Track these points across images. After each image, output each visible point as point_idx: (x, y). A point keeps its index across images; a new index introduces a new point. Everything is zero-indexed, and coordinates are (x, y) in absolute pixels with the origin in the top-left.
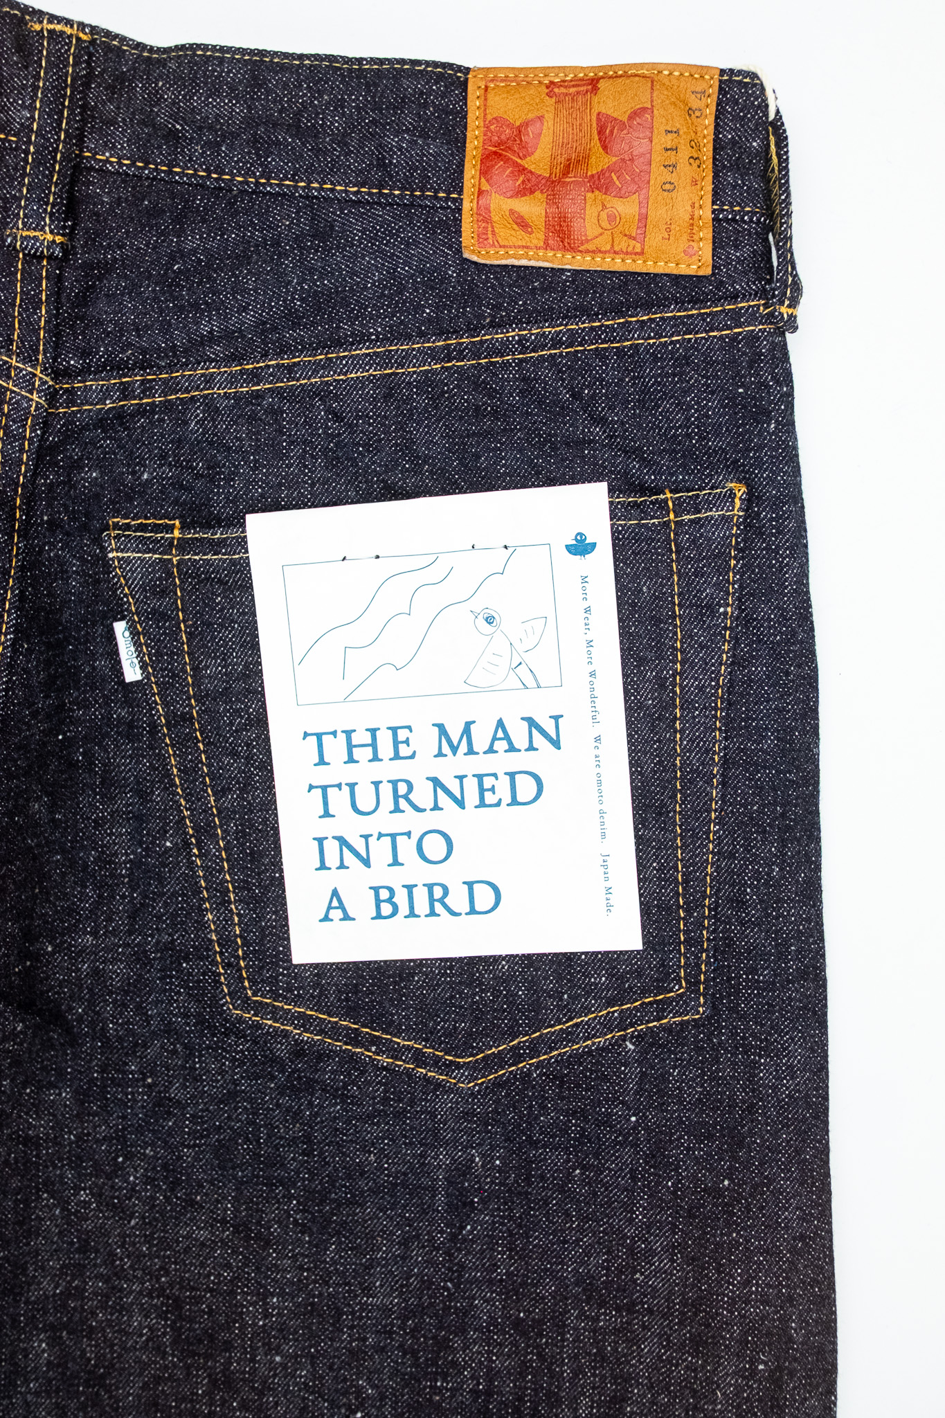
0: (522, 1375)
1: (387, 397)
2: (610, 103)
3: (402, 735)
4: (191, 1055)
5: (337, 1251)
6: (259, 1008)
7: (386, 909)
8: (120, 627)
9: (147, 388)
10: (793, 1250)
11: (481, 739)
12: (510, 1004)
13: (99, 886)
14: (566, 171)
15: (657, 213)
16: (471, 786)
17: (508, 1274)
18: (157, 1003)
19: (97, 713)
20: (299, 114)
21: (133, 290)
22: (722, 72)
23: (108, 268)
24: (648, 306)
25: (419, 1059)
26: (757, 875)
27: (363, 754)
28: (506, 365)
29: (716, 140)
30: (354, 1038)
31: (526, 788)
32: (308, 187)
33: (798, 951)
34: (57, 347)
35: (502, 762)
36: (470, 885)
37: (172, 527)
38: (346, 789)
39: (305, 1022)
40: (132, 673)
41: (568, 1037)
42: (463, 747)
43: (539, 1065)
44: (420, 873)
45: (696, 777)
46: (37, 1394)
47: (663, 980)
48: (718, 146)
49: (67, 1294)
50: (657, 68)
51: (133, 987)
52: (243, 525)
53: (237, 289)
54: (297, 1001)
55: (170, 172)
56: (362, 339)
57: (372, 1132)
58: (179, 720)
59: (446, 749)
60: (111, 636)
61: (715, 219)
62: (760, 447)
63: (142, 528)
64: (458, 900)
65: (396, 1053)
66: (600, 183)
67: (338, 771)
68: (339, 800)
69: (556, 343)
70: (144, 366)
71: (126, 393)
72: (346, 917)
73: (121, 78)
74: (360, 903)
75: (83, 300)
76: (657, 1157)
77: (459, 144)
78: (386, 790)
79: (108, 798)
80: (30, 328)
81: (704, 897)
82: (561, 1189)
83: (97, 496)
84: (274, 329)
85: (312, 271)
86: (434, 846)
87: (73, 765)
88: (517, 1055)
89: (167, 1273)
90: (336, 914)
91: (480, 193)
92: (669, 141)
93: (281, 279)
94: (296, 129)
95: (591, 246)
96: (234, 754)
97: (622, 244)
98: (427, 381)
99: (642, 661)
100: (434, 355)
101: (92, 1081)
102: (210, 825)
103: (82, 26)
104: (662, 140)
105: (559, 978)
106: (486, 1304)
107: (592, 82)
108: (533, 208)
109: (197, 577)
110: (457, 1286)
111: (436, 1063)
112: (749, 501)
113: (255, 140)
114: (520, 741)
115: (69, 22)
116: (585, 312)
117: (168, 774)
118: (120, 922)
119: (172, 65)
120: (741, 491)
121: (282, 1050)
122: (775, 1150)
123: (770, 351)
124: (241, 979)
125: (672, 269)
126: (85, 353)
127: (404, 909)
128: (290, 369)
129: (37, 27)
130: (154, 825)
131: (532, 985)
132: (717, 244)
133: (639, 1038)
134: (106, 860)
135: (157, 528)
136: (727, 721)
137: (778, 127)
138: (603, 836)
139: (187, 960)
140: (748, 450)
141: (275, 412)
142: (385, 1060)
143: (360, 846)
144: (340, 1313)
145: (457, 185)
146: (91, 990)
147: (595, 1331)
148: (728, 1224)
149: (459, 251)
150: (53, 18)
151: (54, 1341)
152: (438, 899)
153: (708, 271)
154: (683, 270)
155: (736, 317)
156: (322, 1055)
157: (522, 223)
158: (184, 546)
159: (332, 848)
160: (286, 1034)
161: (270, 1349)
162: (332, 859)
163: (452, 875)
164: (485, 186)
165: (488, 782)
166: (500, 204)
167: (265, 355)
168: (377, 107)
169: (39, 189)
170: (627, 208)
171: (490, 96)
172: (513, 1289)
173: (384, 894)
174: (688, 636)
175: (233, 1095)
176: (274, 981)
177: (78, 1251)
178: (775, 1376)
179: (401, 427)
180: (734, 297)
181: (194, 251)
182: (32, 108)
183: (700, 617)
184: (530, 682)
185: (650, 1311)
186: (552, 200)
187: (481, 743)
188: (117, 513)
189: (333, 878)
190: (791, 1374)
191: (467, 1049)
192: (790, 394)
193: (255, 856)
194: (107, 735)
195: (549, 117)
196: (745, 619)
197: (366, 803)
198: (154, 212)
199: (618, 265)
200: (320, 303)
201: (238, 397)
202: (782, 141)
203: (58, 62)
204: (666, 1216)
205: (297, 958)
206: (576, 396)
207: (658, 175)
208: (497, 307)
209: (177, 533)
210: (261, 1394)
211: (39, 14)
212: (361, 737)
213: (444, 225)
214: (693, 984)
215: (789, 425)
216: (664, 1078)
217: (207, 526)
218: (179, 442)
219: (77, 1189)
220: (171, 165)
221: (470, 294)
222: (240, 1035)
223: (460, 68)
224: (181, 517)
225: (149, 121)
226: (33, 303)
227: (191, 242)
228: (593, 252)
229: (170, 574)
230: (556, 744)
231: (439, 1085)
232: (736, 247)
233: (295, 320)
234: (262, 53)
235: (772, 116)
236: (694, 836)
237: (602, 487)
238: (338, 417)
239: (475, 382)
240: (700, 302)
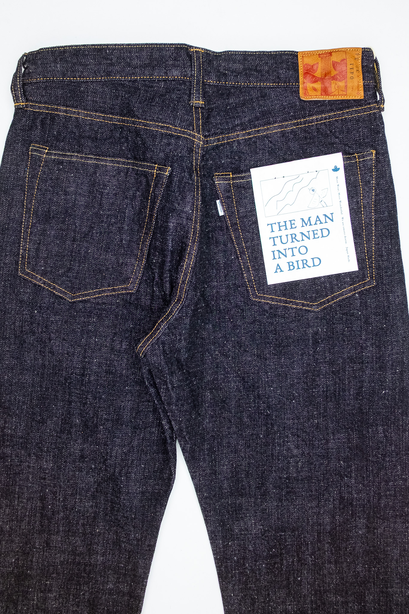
0: (335, 385)
1: (283, 136)
2: (335, 58)
3: (293, 222)
4: (243, 311)
5: (284, 359)
6: (260, 297)
7: (292, 268)
8: (218, 202)
9: (223, 139)
10: (403, 340)
11: (313, 221)
12: (325, 289)
13: (217, 270)
14: (326, 75)
15: (350, 85)
16: (311, 234)
17: (330, 359)
18: (233, 299)
19: (213, 224)
20: (256, 66)
21: (218, 114)
22: (362, 49)
23: (212, 109)
24: (348, 108)
25: (303, 305)
26: (386, 248)
27: (283, 228)
28: (313, 126)
29: (362, 65)
30: (286, 302)
31: (325, 232)
32: (260, 85)
33: (397, 266)
34: (203, 130)
35: (319, 226)
36: (313, 259)
37: (229, 175)
38: (279, 238)
39: (272, 299)
40: (221, 213)
41: (342, 295)
42: (309, 224)
43: (334, 303)
44: (299, 257)
45: (369, 225)
46: (208, 407)
47: (364, 277)
48: (363, 67)
49: (214, 380)
50: (346, 49)
51: (227, 295)
52: (249, 171)
53: (243, 112)
54: (270, 294)
55: (225, 84)
56: (275, 122)
57: (292, 326)
58: (234, 224)
59: (304, 225)
60: (215, 204)
61: (364, 85)
62: (378, 141)
63: (222, 175)
64: (310, 263)
65: (297, 304)
66: (334, 78)
67: (277, 233)
68: (277, 241)
69: (326, 119)
70: (222, 133)
71: (218, 140)
72: (281, 271)
73: (210, 61)
74: (285, 267)
75: (208, 118)
76: (367, 322)
77: (297, 71)
78: (289, 237)
79: (217, 247)
80: (198, 126)
81: (372, 255)
82: (342, 334)
83: (212, 168)
84: (252, 121)
85: (261, 106)
86: (303, 250)
87: (209, 238)
88: (328, 301)
89: (240, 370)
90: (279, 270)
91: (304, 83)
92: (351, 66)
93: (253, 109)
94: (256, 70)
95: (332, 94)
96: (249, 232)
97: (341, 93)
98: (292, 131)
99: (352, 197)
100: (294, 124)
101: (216, 322)
102: (244, 251)
103: (202, 49)
104: (349, 66)
105: (337, 280)
106: (324, 368)
107: (330, 53)
108: (318, 86)
109: (238, 187)
110: (316, 364)
111: (308, 305)
112: (377, 154)
113: (246, 74)
114: (323, 220)
115: (199, 48)
116: (332, 110)
117: (232, 239)
118: (223, 278)
119: (223, 57)
120: (374, 152)
121: (267, 307)
122: (396, 316)
123: (379, 116)
124: (255, 290)
125: (354, 98)
126: (209, 131)
127: (296, 267)
128: (258, 131)
129: (192, 50)
130: (229, 253)
131: (331, 283)
132: (365, 91)
133: (359, 293)
134: (217, 263)
135: (226, 175)
136: (375, 210)
137: (376, 61)
138: (346, 242)
139: (239, 287)
140: (375, 141)
141: (255, 142)
142: (294, 306)
143: (284, 252)
144: (287, 375)
145: (297, 81)
146: (216, 297)
147: (353, 370)
148: (386, 336)
149: (299, 98)
150: (196, 48)
151: (211, 393)
152: (305, 263)
153: (363, 98)
154: (357, 98)
155: (370, 109)
156: (277, 307)
157: (315, 90)
158: (233, 179)
159: (276, 253)
160: (268, 303)
161: (270, 386)
162: (277, 256)
163: (308, 257)
164: (305, 81)
165: (315, 232)
166: (310, 85)
167: (251, 128)
168: (276, 63)
169: (198, 90)
170: (342, 84)
171: (304, 58)
172: (331, 363)
173: (291, 264)
174: (364, 189)
175: (254, 321)
176: (263, 290)
177: (216, 368)
178: (401, 373)
179: (287, 143)
180: (369, 104)
181: (232, 103)
182: (194, 71)
183: (366, 185)
184: (325, 205)
185: (368, 362)
186: (323, 83)
187: (313, 222)
188: (216, 172)
189: (277, 261)
190: (405, 372)
191: (315, 301)
192: (384, 127)
193: (256, 258)
194: (216, 230)
195: (320, 62)
196: (378, 184)
197: (284, 240)
198: (222, 94)
199: (340, 98)
200: (264, 114)
201: (245, 139)
202: (377, 64)
203: (198, 58)
204: (371, 336)
205: (269, 283)
206: (331, 132)
207: (349, 75)
208: (310, 111)
209: (231, 176)
210: (268, 398)
211: (192, 47)
212: (282, 224)
213: (295, 92)
214: (372, 277)
215: (384, 135)
216: (366, 302)
217: (239, 173)
218: (232, 152)
219: (215, 351)
220: (225, 82)
221: (303, 108)
222: (255, 305)
223: (295, 52)
224: (232, 172)
225: (218, 71)
226: (198, 119)
227: (231, 101)
228: (334, 95)
229: (230, 186)
230: (332, 220)
231: (309, 311)
232: (369, 91)
233: (257, 119)
234: (246, 52)
235: (375, 58)
236: (369, 240)
237: (340, 154)
238: (271, 142)
239: (305, 130)
240: (361, 106)
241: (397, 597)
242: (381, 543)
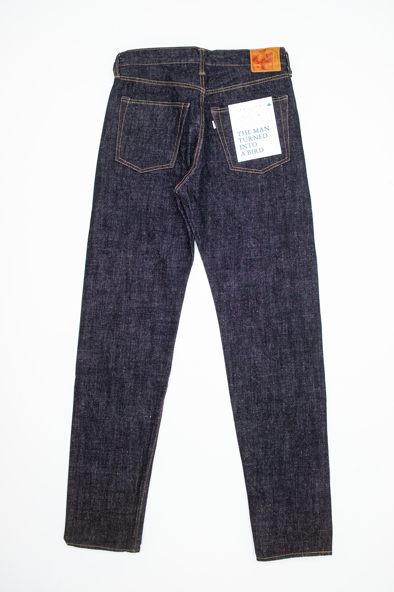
0: (272, 211)
1: (244, 90)
2: (267, 52)
3: (249, 131)
4: (226, 176)
5: (247, 199)
6: (234, 168)
7: (249, 153)
8: (213, 122)
9: (215, 91)
10: (304, 187)
11: (259, 130)
12: (266, 163)
13: (213, 155)
14: (263, 60)
15: (274, 64)
16: (258, 136)
17: (269, 198)
18: (221, 169)
19: (211, 133)
20: (230, 57)
21: (212, 79)
22: (280, 48)
23: (209, 77)
24: (274, 75)
25: (255, 171)
26: (294, 142)
27: (245, 134)
28: (258, 84)
29: (280, 55)
30: (247, 170)
31: (265, 136)
32: (232, 65)
33: (300, 151)
34: (205, 86)
35: (262, 133)
36: (260, 149)
37: (218, 109)
38: (243, 139)
39: (240, 169)
40: (215, 127)
41: (274, 166)
42: (257, 131)
43: (270, 170)
44: (253, 148)
45: (286, 131)
46: (210, 224)
47: (284, 157)
48: (280, 56)
49: (212, 211)
50: (272, 48)
51: (219, 167)
52: (228, 106)
53: (224, 78)
54: (239, 167)
55: (215, 65)
56: (240, 83)
57: (251, 182)
58: (221, 133)
59: (255, 132)
60: (212, 123)
61: (281, 64)
62: (289, 91)
63: (215, 109)
64: (258, 151)
65: (252, 171)
66: (267, 62)
67: (242, 136)
68: (242, 140)
69: (264, 81)
70: (214, 88)
71: (213, 92)
72: (244, 155)
73: (208, 55)
74: (246, 153)
75: (207, 81)
76: (286, 179)
77: (249, 59)
78: (248, 138)
79: (213, 144)
80: (202, 84)
81: (288, 146)
82: (275, 185)
83: (210, 105)
84: (229, 83)
85: (233, 75)
86: (255, 145)
87: (209, 139)
88: (268, 169)
89: (225, 206)
90: (243, 155)
91: (253, 64)
92: (275, 56)
93: (229, 77)
94: (230, 59)
95: (267, 69)
96: (228, 136)
97: (270, 68)
98: (248, 87)
99: (278, 118)
100: (249, 84)
101: (213, 182)
102: (226, 146)
103: (204, 49)
104: (274, 56)
105: (272, 159)
106: (267, 203)
107: (265, 50)
108: (259, 65)
109: (222, 114)
110: (263, 201)
111: (258, 171)
112: (288, 97)
113: (225, 60)
114: (264, 130)
115: (203, 49)
116: (267, 77)
117: (220, 140)
118: (216, 159)
119: (214, 53)
120: (287, 96)
121: (238, 173)
122: (300, 175)
123: (289, 79)
124: (232, 165)
125: (276, 71)
126: (208, 87)
127: (252, 153)
128: (232, 87)
129: (199, 49)
130: (219, 147)
131: (269, 160)
132: (282, 67)
133: (282, 165)
134: (213, 152)
135: (217, 109)
136: (289, 124)
137: (287, 53)
138: (275, 140)
139: (224, 164)
140: (287, 91)
141: (230, 93)
142: (251, 172)
143: (245, 146)
144: (248, 207)
145: (250, 63)
146: (213, 169)
147: (281, 203)
148: (296, 185)
149: (251, 71)
150: (201, 48)
151: (211, 217)
152: (256, 151)
153: (281, 70)
154: (278, 71)
155: (284, 75)
156: (243, 173)
157: (258, 67)
158: (220, 110)
159: (242, 146)
160: (238, 171)
161: (240, 213)
162: (242, 148)
163: (257, 148)
164: (253, 63)
165: (260, 136)
166: (255, 65)
167: (228, 86)
168: (239, 55)
169: (202, 68)
170: (270, 64)
171: (253, 53)
172: (270, 200)
173: (249, 151)
174: (283, 114)
175: (232, 180)
176: (236, 165)
177: (214, 204)
178: (304, 202)
179: (246, 93)
180: (284, 73)
181: (219, 74)
182: (200, 59)
183: (284, 112)
184: (264, 122)
185: (288, 199)
186: (262, 64)
187: (259, 131)
188: (212, 107)
189: (242, 150)
190: (306, 202)
191: (261, 169)
192: (292, 84)
193: (232, 149)
194: (212, 136)
195: (260, 54)
196: (289, 112)
197: (245, 140)
198: (214, 70)
199: (270, 71)
200: (234, 79)
201: (226, 91)
202: (288, 55)
203: (202, 53)
204: (288, 185)
205: (239, 161)
206: (267, 87)
207: (274, 60)
208: (256, 77)
209: (219, 109)
210: (239, 219)
211: (199, 48)
212: (244, 132)
213: (249, 68)
214: (288, 157)
215: (292, 88)
216: (286, 169)
217: (223, 108)
218: (219, 98)
219: (213, 196)
220: (215, 64)
221: (253, 76)
222: (232, 172)
223: (249, 50)
224: (219, 107)
225: (212, 59)
226: (202, 81)
227: (219, 73)
228: (267, 70)
229: (219, 114)
230: (268, 130)
231: (258, 174)
232: (284, 67)
233: (231, 81)
234: (225, 50)
235: (286, 52)
236: (286, 139)
237: (271, 97)
238: (238, 93)
239: (254, 87)
240: (280, 74)
241: (307, 319)
242: (298, 291)
